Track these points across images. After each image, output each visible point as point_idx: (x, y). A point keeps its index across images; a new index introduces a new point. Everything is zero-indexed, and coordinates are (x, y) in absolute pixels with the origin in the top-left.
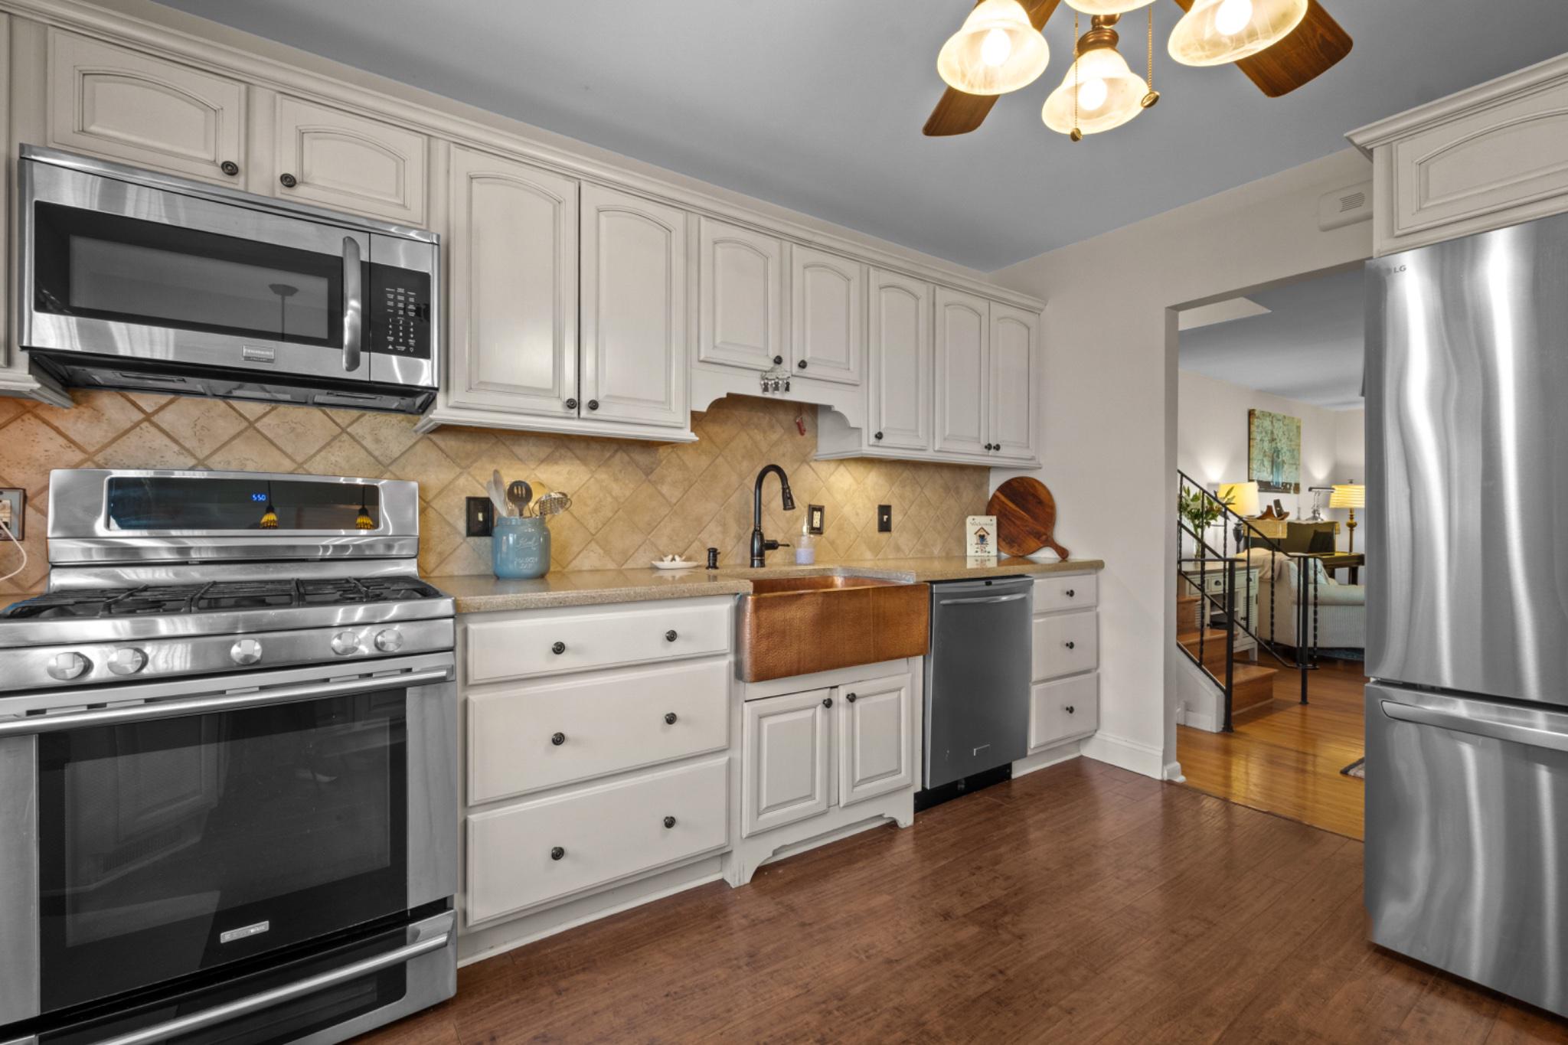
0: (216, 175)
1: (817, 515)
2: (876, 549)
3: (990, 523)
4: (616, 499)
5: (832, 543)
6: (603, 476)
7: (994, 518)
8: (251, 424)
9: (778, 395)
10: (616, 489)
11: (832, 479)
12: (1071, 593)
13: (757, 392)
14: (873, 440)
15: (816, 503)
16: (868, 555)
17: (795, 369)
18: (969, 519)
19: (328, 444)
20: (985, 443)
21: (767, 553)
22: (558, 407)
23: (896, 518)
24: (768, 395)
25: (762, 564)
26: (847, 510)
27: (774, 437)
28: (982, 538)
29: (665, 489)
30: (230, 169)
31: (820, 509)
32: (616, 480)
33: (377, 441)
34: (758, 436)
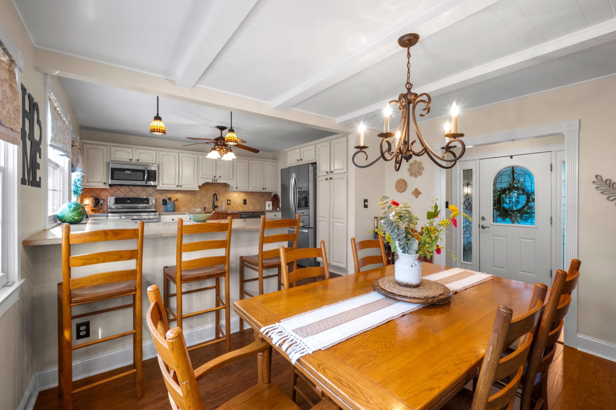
0: (129, 160)
1: (229, 202)
2: (243, 208)
3: (270, 203)
4: (188, 199)
5: (233, 206)
6: (186, 195)
7: (272, 202)
8: (131, 190)
9: (216, 182)
10: (188, 198)
11: (233, 195)
12: (275, 216)
13: (211, 181)
14: (235, 188)
15: (229, 199)
16: (241, 209)
17: (219, 177)
18: (267, 202)
19: (142, 192)
20: (262, 187)
21: (216, 208)
22: (175, 186)
23: (248, 202)
24: (214, 182)
25: (214, 210)
26: (236, 200)
27: (220, 188)
28: (269, 206)
29: (197, 197)
30: (131, 160)
31: (230, 200)
32: (188, 196)
33: (149, 191)
34: (216, 188)
